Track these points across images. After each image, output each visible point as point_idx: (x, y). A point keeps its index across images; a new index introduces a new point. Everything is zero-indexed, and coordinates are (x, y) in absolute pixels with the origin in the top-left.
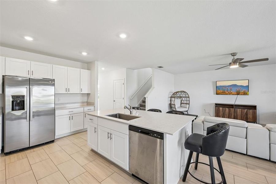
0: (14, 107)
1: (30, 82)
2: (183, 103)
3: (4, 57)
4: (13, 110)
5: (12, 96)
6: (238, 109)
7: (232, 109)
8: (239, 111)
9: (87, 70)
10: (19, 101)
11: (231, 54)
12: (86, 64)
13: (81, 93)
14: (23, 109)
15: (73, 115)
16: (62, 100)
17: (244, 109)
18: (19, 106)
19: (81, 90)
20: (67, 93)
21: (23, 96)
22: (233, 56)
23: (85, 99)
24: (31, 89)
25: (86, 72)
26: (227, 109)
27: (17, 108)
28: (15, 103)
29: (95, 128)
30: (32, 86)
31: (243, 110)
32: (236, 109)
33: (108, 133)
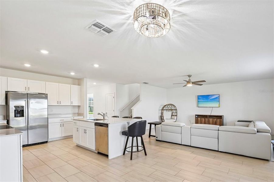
0: (16, 115)
1: (28, 96)
2: (174, 116)
3: (7, 77)
4: (15, 116)
5: (15, 106)
6: (211, 119)
7: (206, 119)
8: (211, 120)
9: (78, 85)
10: (19, 110)
11: (188, 76)
12: (77, 80)
13: (71, 105)
14: (23, 116)
15: (64, 123)
16: (55, 111)
17: (218, 119)
18: (20, 114)
19: (71, 103)
20: (58, 105)
21: (23, 107)
22: (189, 77)
23: (76, 111)
24: (29, 102)
25: (76, 88)
26: (203, 119)
27: (18, 115)
28: (16, 111)
29: (77, 128)
30: (30, 99)
31: (214, 119)
32: (209, 119)
33: (84, 130)
